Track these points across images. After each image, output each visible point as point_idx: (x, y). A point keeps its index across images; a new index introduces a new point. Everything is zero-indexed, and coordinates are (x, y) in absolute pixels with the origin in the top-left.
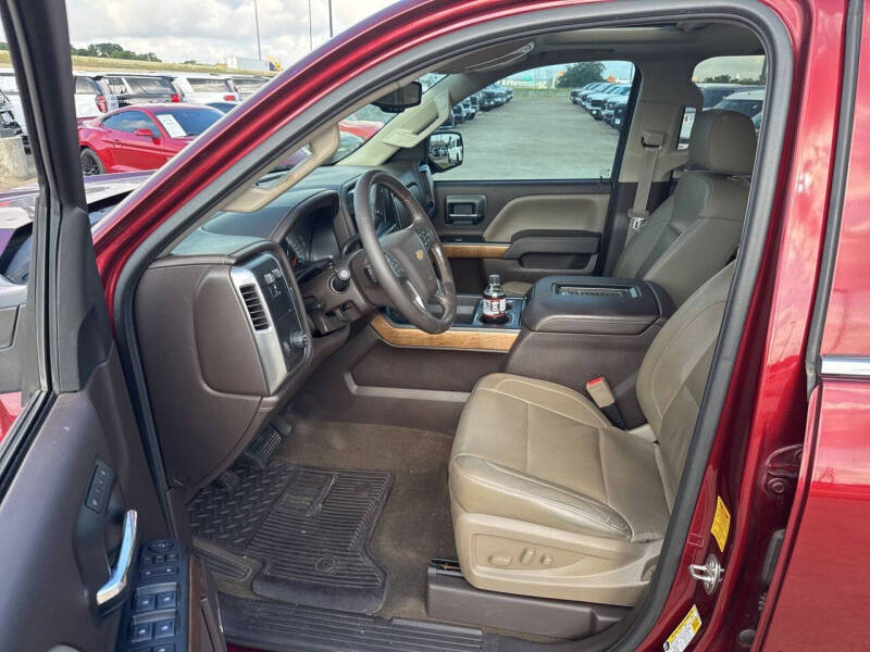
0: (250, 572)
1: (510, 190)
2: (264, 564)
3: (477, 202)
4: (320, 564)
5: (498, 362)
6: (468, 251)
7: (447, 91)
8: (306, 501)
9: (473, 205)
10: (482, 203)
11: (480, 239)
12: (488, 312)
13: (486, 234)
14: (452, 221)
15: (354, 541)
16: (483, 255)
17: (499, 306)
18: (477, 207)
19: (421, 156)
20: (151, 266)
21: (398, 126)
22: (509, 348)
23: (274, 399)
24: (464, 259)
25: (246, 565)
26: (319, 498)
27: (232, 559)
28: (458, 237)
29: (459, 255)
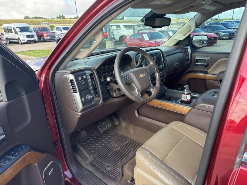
0: (90, 161)
1: (220, 55)
2: (94, 160)
3: (206, 59)
4: (107, 166)
5: (181, 117)
6: (200, 76)
7: (195, 21)
8: (116, 145)
9: (205, 60)
10: (208, 60)
11: (207, 73)
12: (183, 99)
13: (209, 71)
14: (197, 65)
15: (120, 163)
16: (206, 78)
17: (187, 97)
18: (206, 61)
19: (187, 43)
20: (57, 72)
21: (179, 33)
22: (186, 113)
23: (80, 114)
24: (198, 79)
25: (90, 159)
26: (119, 146)
27: (88, 156)
28: (198, 71)
29: (197, 77)
